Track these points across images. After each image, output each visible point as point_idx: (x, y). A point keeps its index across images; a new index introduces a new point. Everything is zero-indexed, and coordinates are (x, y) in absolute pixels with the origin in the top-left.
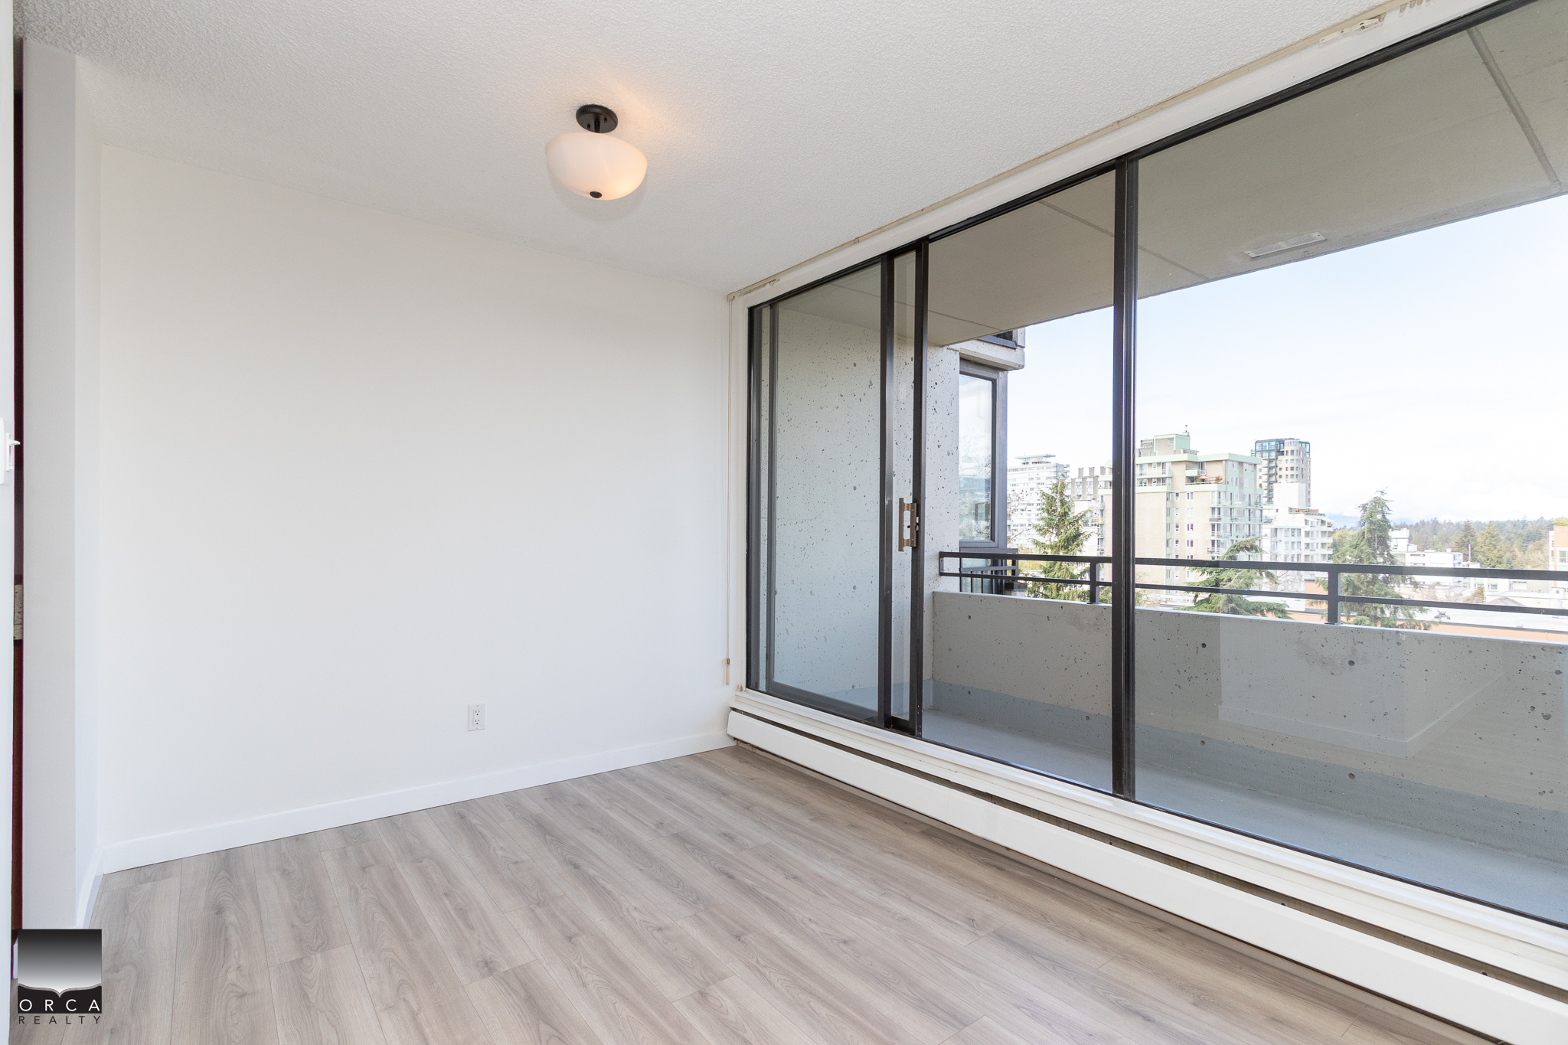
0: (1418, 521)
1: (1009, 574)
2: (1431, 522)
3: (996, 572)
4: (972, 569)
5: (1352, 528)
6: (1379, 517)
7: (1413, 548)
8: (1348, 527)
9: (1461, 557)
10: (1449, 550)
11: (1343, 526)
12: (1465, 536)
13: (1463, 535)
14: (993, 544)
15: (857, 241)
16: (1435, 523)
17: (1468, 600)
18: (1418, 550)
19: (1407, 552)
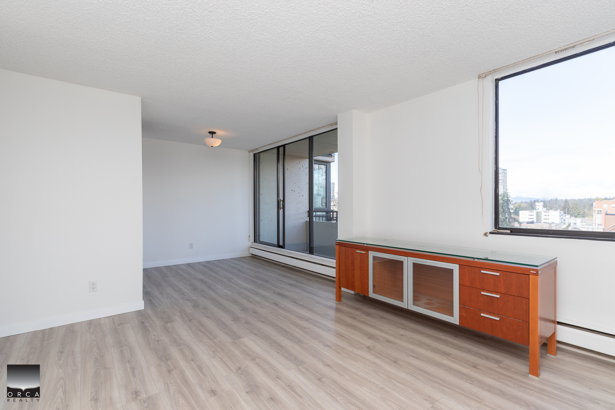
0: (550, 199)
1: (332, 216)
2: (555, 200)
3: (327, 216)
4: (319, 215)
5: (525, 202)
6: (506, 198)
7: (545, 209)
8: (523, 202)
9: (563, 213)
10: (559, 210)
11: (521, 201)
12: (565, 205)
13: (564, 204)
14: (326, 209)
15: (271, 144)
16: (556, 200)
17: (564, 229)
18: (547, 210)
19: (543, 211)
